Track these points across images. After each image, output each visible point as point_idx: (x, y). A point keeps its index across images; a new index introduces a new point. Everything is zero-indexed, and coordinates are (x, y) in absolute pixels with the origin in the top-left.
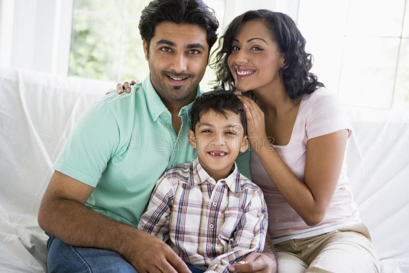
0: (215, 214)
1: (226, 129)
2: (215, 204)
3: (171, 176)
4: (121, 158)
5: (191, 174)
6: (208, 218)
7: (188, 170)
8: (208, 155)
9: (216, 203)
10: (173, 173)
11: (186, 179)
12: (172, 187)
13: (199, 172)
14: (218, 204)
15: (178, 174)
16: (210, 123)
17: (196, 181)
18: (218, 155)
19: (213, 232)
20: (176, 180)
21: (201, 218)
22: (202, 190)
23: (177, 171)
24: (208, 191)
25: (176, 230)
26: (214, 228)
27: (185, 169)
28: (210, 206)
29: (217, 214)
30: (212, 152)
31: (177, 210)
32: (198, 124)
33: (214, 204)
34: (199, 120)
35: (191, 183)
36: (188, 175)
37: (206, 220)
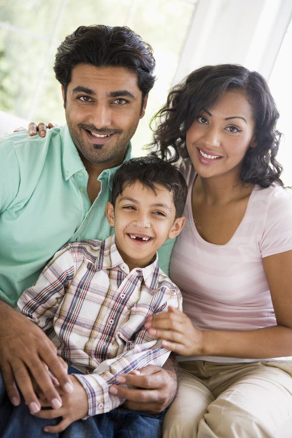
0: (120, 308)
1: (154, 208)
2: (123, 296)
3: (76, 250)
4: (14, 215)
5: (102, 254)
6: (109, 311)
7: (98, 248)
8: (126, 236)
9: (125, 296)
10: (79, 248)
11: (94, 258)
12: (74, 264)
13: (112, 254)
14: (126, 297)
15: (85, 249)
16: (135, 198)
17: (105, 265)
18: (139, 239)
19: (112, 329)
20: (81, 256)
21: (101, 308)
22: (110, 275)
23: (83, 246)
24: (118, 280)
25: (66, 318)
26: (113, 325)
27: (95, 246)
28: (116, 296)
29: (123, 309)
30: (133, 234)
31: (74, 292)
32: (119, 197)
33: (121, 296)
34: (121, 192)
35: (99, 265)
36: (97, 255)
37: (106, 312)
